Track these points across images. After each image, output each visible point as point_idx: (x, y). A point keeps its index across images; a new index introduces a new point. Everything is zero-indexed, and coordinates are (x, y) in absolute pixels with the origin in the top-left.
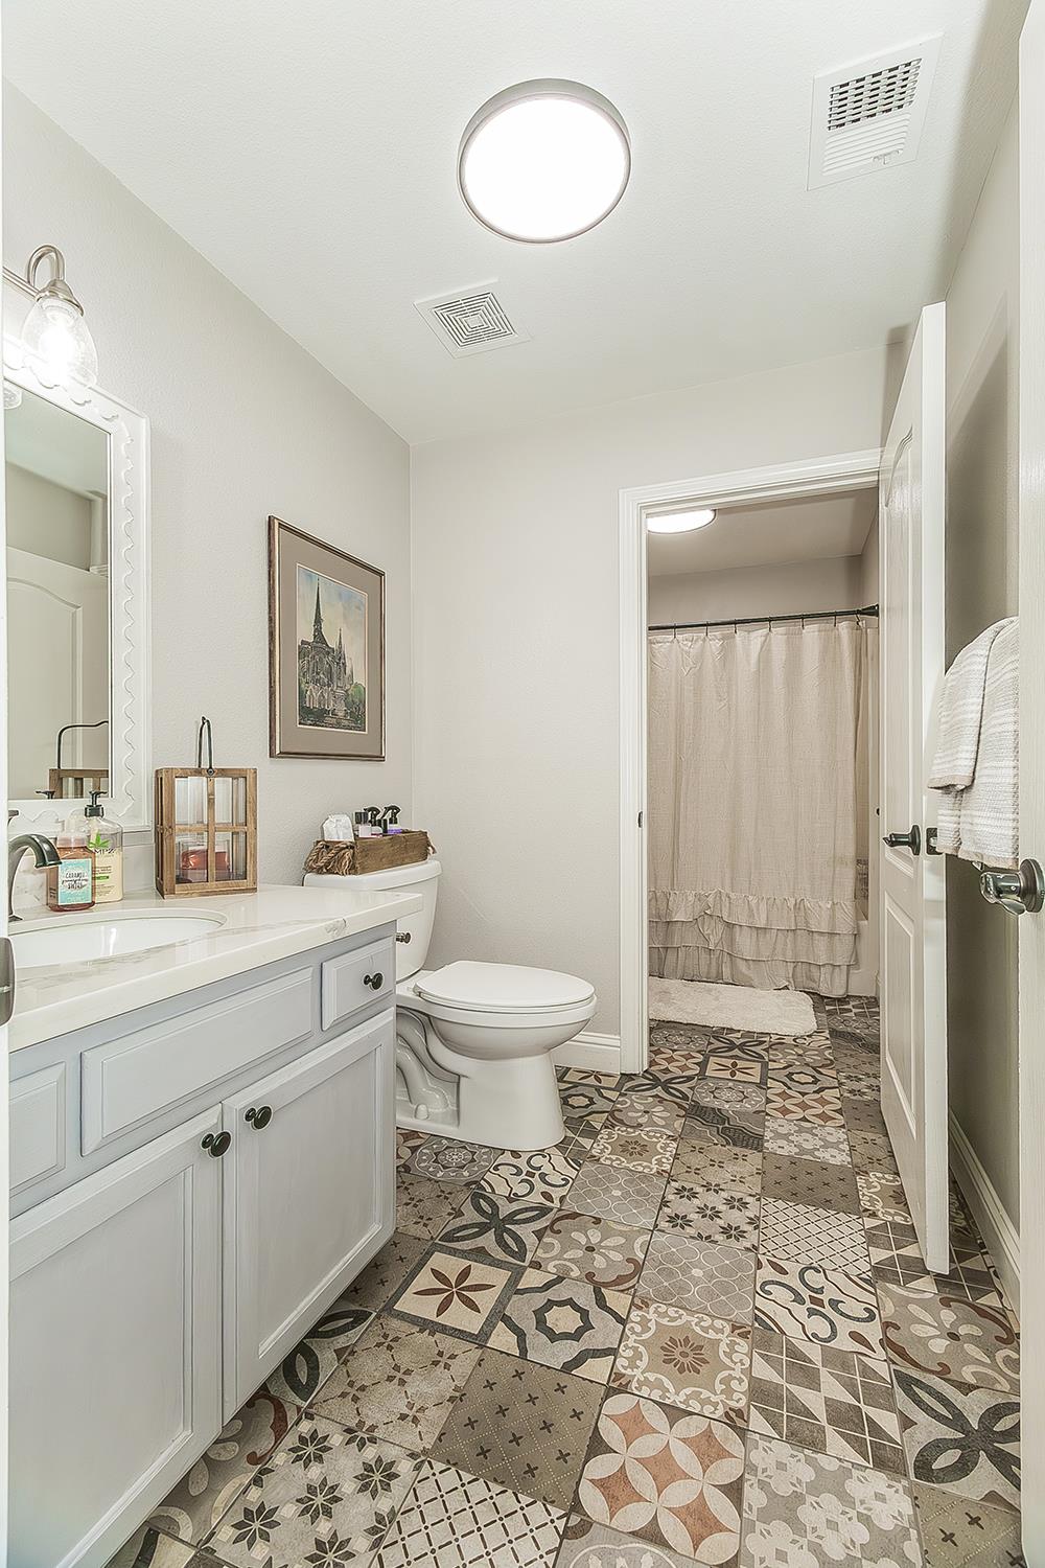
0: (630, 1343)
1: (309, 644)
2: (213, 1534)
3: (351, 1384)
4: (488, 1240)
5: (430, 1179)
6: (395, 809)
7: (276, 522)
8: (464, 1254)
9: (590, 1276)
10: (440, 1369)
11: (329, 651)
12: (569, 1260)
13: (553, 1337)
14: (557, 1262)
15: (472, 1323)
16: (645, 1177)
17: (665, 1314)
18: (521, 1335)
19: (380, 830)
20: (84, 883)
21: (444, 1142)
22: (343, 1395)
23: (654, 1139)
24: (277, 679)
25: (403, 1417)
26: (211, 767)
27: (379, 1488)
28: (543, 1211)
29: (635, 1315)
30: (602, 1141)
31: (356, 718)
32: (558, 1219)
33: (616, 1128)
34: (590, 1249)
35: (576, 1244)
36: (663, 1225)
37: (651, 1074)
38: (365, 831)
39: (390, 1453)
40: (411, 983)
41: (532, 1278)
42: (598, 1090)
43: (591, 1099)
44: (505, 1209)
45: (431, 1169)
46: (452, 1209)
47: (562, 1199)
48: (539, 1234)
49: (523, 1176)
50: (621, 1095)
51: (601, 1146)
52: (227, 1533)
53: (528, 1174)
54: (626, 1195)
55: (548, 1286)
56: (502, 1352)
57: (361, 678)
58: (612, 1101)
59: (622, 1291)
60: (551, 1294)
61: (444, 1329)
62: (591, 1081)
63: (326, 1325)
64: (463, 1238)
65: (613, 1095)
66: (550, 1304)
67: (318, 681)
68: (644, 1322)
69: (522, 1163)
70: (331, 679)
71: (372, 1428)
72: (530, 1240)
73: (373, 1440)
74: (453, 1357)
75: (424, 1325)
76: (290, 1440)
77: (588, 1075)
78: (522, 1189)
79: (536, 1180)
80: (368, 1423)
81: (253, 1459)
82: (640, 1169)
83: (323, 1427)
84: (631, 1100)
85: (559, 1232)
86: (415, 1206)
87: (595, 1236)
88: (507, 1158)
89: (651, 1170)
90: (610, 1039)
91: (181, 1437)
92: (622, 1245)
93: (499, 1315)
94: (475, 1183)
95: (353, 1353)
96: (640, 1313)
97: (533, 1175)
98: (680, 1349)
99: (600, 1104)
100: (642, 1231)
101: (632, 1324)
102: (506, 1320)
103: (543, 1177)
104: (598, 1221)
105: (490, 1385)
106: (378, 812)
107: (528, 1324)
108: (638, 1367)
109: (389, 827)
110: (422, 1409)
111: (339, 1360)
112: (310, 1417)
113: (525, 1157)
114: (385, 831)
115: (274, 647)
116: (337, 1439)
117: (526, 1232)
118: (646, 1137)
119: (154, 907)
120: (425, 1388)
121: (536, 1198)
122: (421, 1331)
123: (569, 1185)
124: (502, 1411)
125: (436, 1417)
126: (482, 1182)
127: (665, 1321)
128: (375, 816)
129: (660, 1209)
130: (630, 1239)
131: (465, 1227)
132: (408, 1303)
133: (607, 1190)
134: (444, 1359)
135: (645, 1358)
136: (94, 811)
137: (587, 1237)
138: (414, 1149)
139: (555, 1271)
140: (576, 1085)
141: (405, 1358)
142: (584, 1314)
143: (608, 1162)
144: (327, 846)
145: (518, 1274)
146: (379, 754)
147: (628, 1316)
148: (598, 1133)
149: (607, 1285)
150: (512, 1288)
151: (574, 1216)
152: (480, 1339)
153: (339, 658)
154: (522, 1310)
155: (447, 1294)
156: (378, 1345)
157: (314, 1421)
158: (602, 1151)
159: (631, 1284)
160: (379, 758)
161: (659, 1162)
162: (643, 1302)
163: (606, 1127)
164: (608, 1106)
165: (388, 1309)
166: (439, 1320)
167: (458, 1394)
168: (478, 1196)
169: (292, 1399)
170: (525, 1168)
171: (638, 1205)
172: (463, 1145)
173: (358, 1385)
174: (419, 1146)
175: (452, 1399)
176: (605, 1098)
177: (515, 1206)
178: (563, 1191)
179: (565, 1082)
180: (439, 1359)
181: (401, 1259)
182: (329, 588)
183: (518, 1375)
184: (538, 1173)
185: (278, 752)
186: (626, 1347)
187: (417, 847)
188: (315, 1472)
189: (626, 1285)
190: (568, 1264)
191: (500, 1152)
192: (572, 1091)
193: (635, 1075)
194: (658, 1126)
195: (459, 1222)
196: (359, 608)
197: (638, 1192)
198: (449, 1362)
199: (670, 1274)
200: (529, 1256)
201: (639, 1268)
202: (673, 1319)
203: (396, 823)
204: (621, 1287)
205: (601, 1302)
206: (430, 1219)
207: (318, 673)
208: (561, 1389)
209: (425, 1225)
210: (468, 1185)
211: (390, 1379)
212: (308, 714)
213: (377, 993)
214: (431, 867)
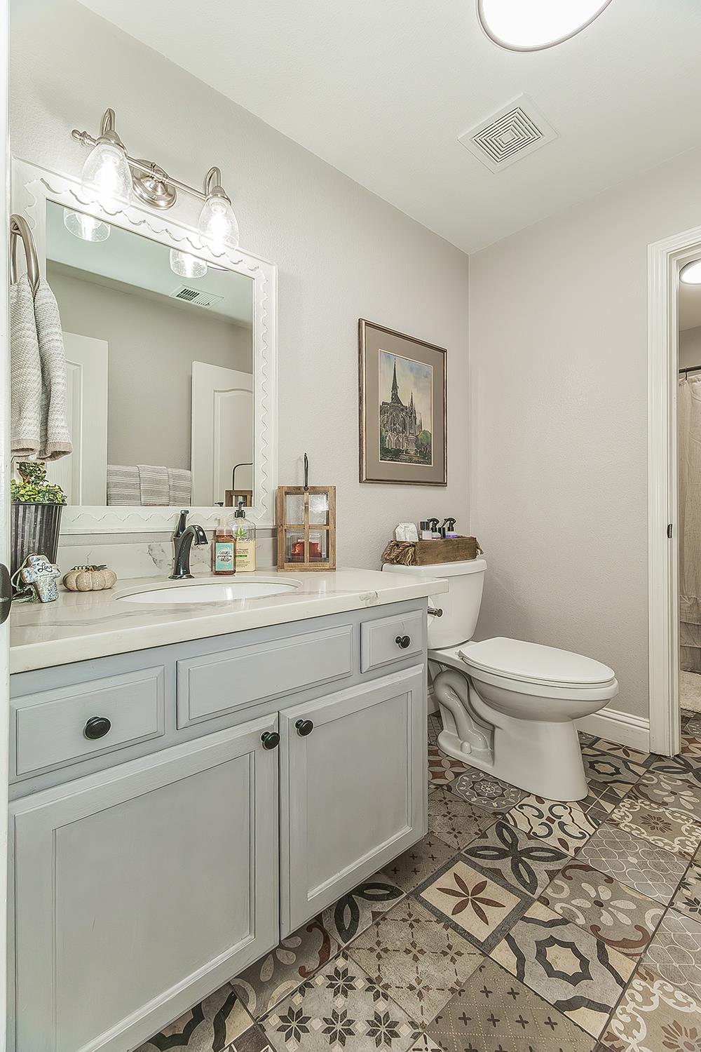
0: (629, 1008)
1: (388, 404)
2: (266, 1016)
3: (378, 943)
4: (505, 865)
5: (465, 801)
6: (452, 521)
7: (364, 322)
8: (482, 870)
9: (595, 929)
10: (447, 960)
11: (404, 409)
12: (578, 908)
13: (551, 972)
14: (564, 905)
15: (482, 932)
16: (664, 854)
17: (671, 995)
18: (521, 960)
19: (437, 534)
20: (229, 558)
21: (481, 775)
22: (372, 950)
23: (679, 821)
24: (364, 429)
25: (411, 988)
26: (306, 486)
27: (383, 1040)
28: (558, 856)
29: (637, 983)
30: (624, 809)
31: (424, 454)
32: (571, 867)
33: (640, 801)
34: (599, 904)
35: (586, 896)
36: (680, 905)
37: (684, 760)
38: (427, 535)
39: (396, 1015)
40: (457, 650)
41: (538, 911)
42: (625, 762)
43: (617, 769)
44: (524, 844)
45: (467, 794)
46: (479, 830)
47: (577, 850)
48: (552, 875)
49: (544, 820)
50: (648, 772)
51: (623, 813)
52: (274, 1021)
53: (548, 819)
54: (643, 865)
55: (552, 924)
56: (502, 967)
57: (428, 426)
58: (638, 775)
59: (627, 955)
60: (555, 932)
61: (456, 927)
62: (620, 753)
63: (369, 889)
64: (484, 857)
65: (641, 771)
66: (552, 941)
67: (395, 429)
68: (647, 995)
69: (544, 808)
70: (404, 428)
71: (387, 986)
72: (542, 878)
73: (386, 997)
74: (459, 954)
75: (441, 917)
76: (328, 969)
77: (618, 747)
78: (542, 831)
79: (555, 827)
80: (385, 981)
81: (303, 972)
82: (661, 844)
83: (353, 970)
84: (658, 778)
85: (570, 878)
86: (450, 819)
87: (605, 895)
88: (531, 801)
89: (673, 848)
90: (641, 721)
91: (247, 939)
92: (632, 911)
93: (503, 933)
94: (500, 814)
95: (384, 919)
96: (644, 983)
97: (553, 822)
98: (685, 1039)
99: (625, 775)
100: (656, 904)
101: (634, 992)
102: (510, 939)
103: (562, 825)
104: (609, 880)
105: (487, 992)
106: (438, 522)
107: (530, 952)
108: (634, 1037)
109: (447, 533)
110: (427, 988)
111: (373, 920)
112: (346, 957)
113: (548, 804)
114: (444, 536)
115: (362, 408)
116: (360, 983)
117: (540, 869)
118: (670, 817)
119: (269, 576)
120: (432, 971)
121: (552, 842)
122: (438, 922)
123: (586, 839)
124: (494, 1020)
125: (438, 1000)
126: (507, 815)
127: (670, 1002)
128: (436, 524)
129: (679, 888)
130: (642, 907)
131: (487, 848)
132: (430, 895)
133: (622, 855)
134: (451, 953)
135: (644, 1031)
136: (240, 514)
137: (597, 891)
138: (457, 775)
139: (561, 912)
140: (604, 754)
141: (421, 940)
142: (584, 963)
143: (627, 829)
144: (397, 545)
145: (526, 904)
146: (442, 481)
147: (630, 980)
148: (621, 800)
149: (612, 943)
150: (519, 914)
151: (586, 868)
152: (485, 948)
153: (411, 412)
154: (527, 937)
155: (464, 898)
156: (404, 920)
157: (348, 962)
158: (622, 818)
159: (637, 950)
160: (443, 484)
161: (682, 843)
162: (647, 973)
163: (629, 797)
164: (635, 780)
165: (416, 894)
166: (454, 918)
167: (458, 988)
168: (501, 827)
169: (337, 938)
170: (547, 814)
171: (654, 877)
172: (496, 781)
173: (383, 946)
174: (462, 773)
175: (452, 990)
176: (632, 771)
177: (532, 844)
178: (580, 843)
179: (594, 749)
180: (448, 951)
181: (433, 857)
182: (404, 366)
183: (513, 993)
184: (557, 821)
185: (364, 479)
186: (624, 1011)
187: (468, 549)
188: (340, 1002)
189: (632, 951)
190: (576, 911)
191: (527, 795)
192: (599, 759)
193: (665, 757)
194: (685, 808)
195: (482, 842)
196: (426, 377)
197: (657, 866)
198: (456, 956)
199: (683, 957)
200: (539, 891)
201: (648, 939)
202: (678, 1003)
203: (453, 530)
204: (626, 951)
205: (603, 957)
206: (459, 833)
207: (394, 425)
208: (551, 1023)
209: (456, 837)
210: (495, 814)
211: (407, 952)
212: (387, 453)
213: (407, 651)
214: (478, 564)
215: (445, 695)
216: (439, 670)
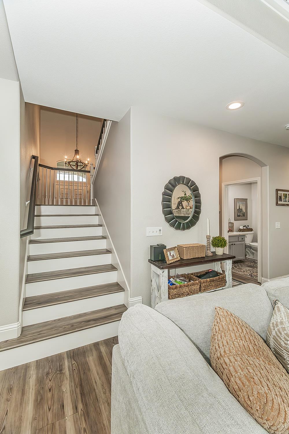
1: (239, 209)
6: (248, 226)
7: (235, 198)
11: (241, 209)
24: (235, 213)
31: (244, 215)
38: (244, 228)
57: (244, 211)
70: (241, 212)
114: (247, 228)
115: (235, 210)
128: (246, 226)
144: (240, 229)
160: (247, 220)
182: (240, 203)
185: (235, 220)
187: (251, 230)
196: (244, 203)
212: (238, 216)
213: (243, 240)
214: (253, 232)
215: (247, 250)
216: (246, 247)
